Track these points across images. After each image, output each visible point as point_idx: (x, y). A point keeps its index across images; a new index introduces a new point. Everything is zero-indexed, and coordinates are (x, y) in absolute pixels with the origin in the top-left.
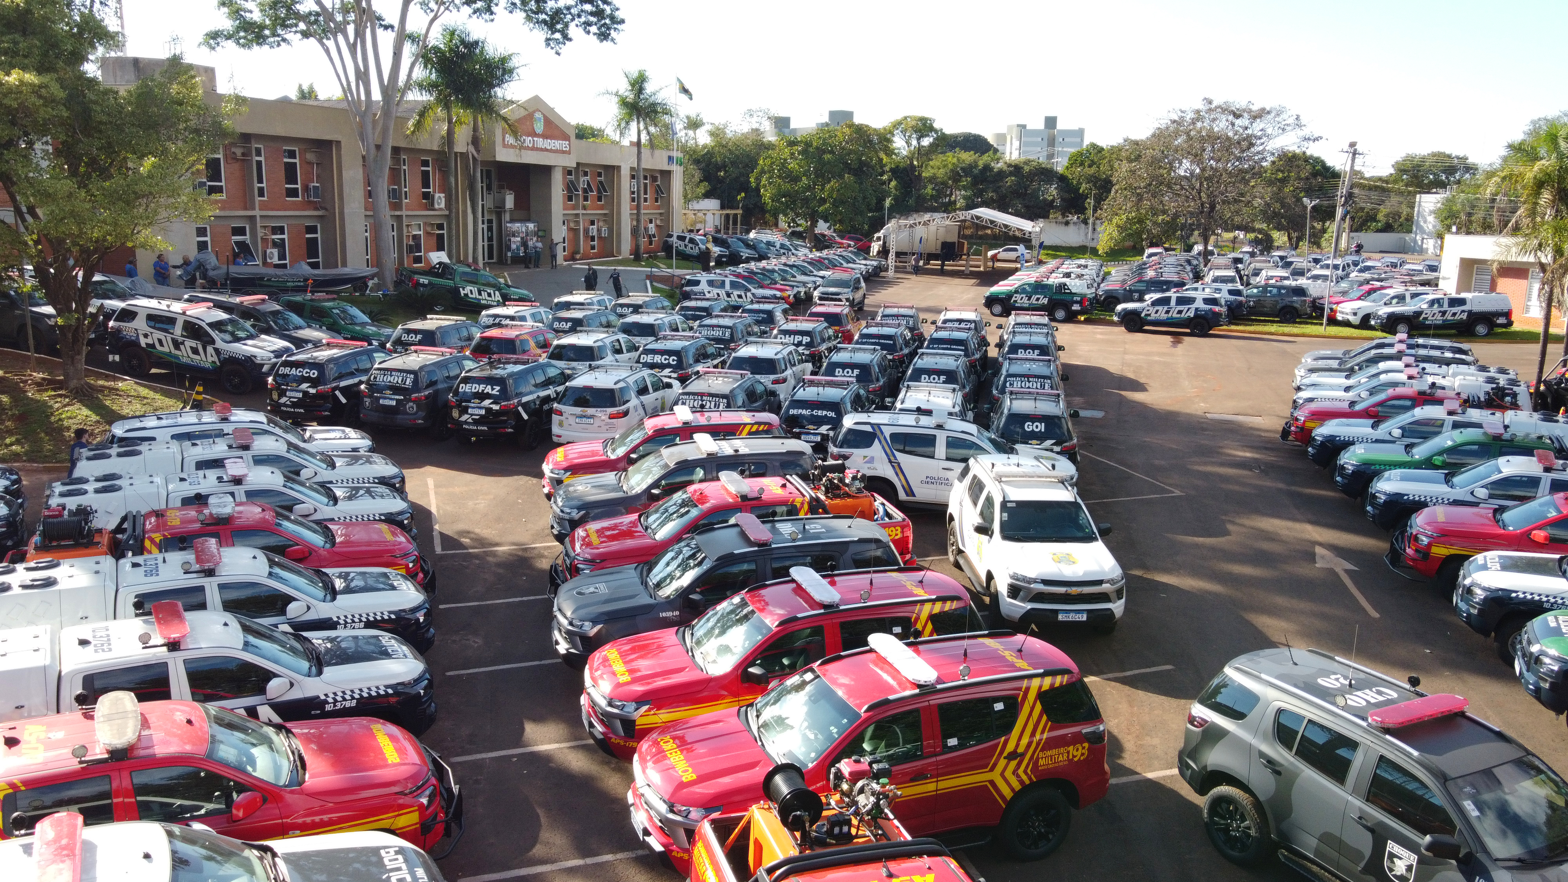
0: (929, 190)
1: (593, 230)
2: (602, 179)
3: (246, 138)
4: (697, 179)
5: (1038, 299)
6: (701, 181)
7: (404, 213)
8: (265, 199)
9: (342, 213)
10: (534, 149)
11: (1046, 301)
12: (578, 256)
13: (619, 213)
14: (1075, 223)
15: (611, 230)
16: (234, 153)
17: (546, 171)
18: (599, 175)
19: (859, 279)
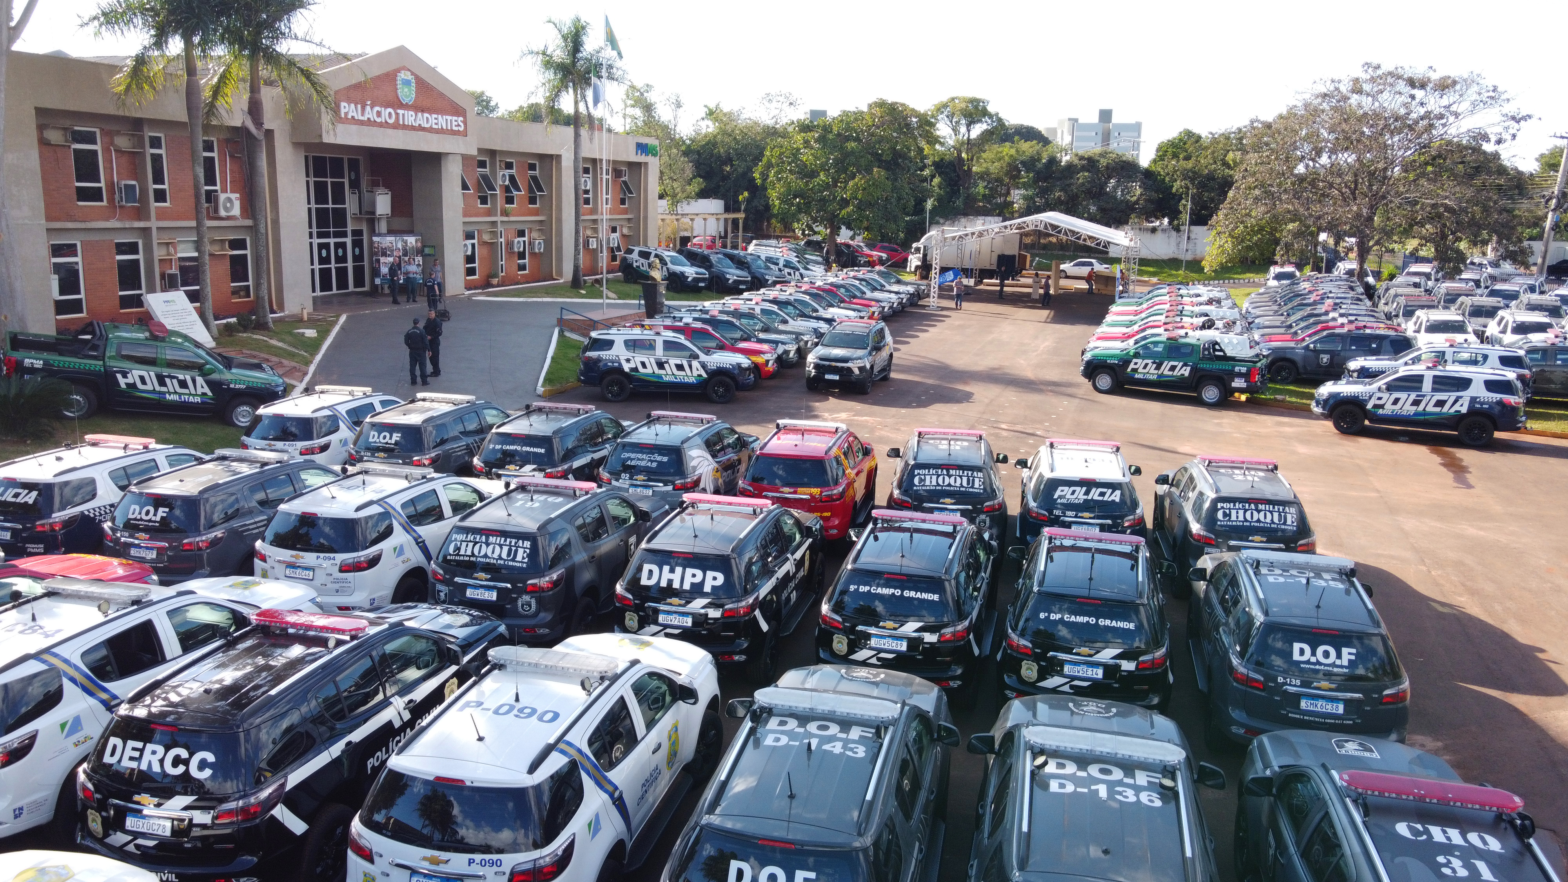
0: (981, 188)
1: (521, 243)
2: (537, 173)
4: (689, 173)
5: (1173, 368)
7: (153, 224)
10: (396, 126)
12: (495, 281)
13: (559, 220)
18: (532, 167)
19: (882, 329)
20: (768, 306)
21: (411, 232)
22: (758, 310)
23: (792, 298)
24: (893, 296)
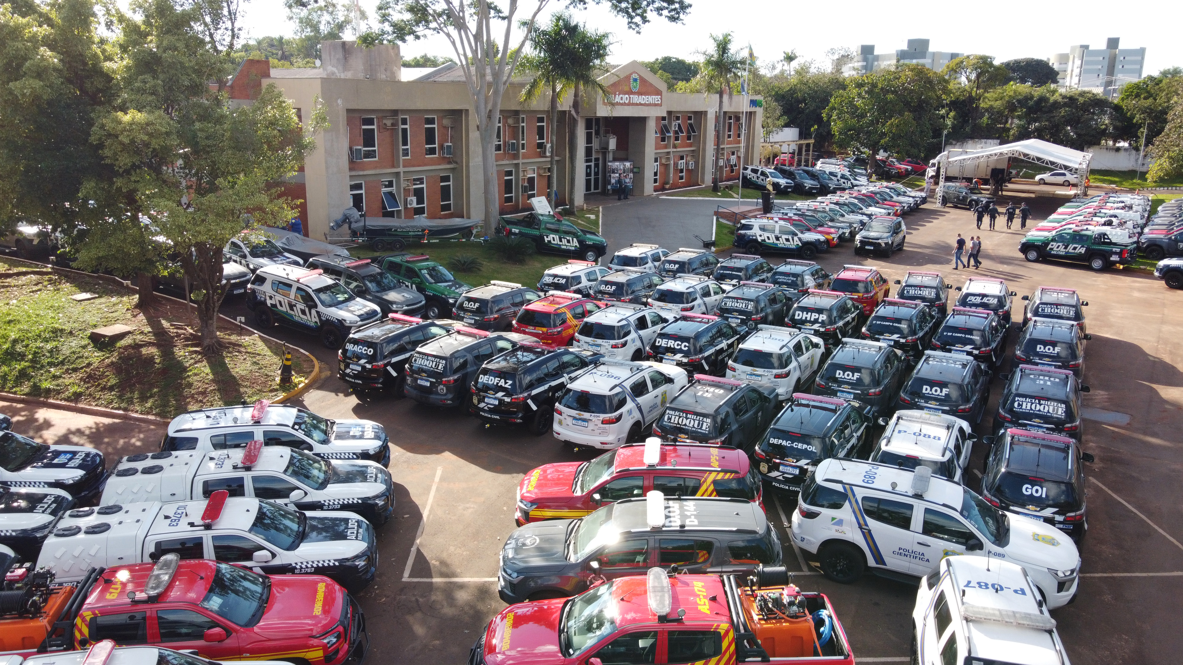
0: (985, 120)
1: (682, 164)
2: (692, 121)
3: (395, 112)
4: (778, 113)
5: (1075, 248)
6: (782, 115)
7: (520, 161)
8: (409, 157)
9: (468, 166)
10: (629, 104)
11: (1083, 250)
12: (667, 186)
13: (704, 150)
14: (1126, 150)
15: (697, 163)
16: (385, 124)
17: (643, 120)
18: (690, 118)
19: (900, 223)
20: (833, 206)
21: (626, 160)
22: (827, 209)
23: (847, 201)
24: (911, 199)
